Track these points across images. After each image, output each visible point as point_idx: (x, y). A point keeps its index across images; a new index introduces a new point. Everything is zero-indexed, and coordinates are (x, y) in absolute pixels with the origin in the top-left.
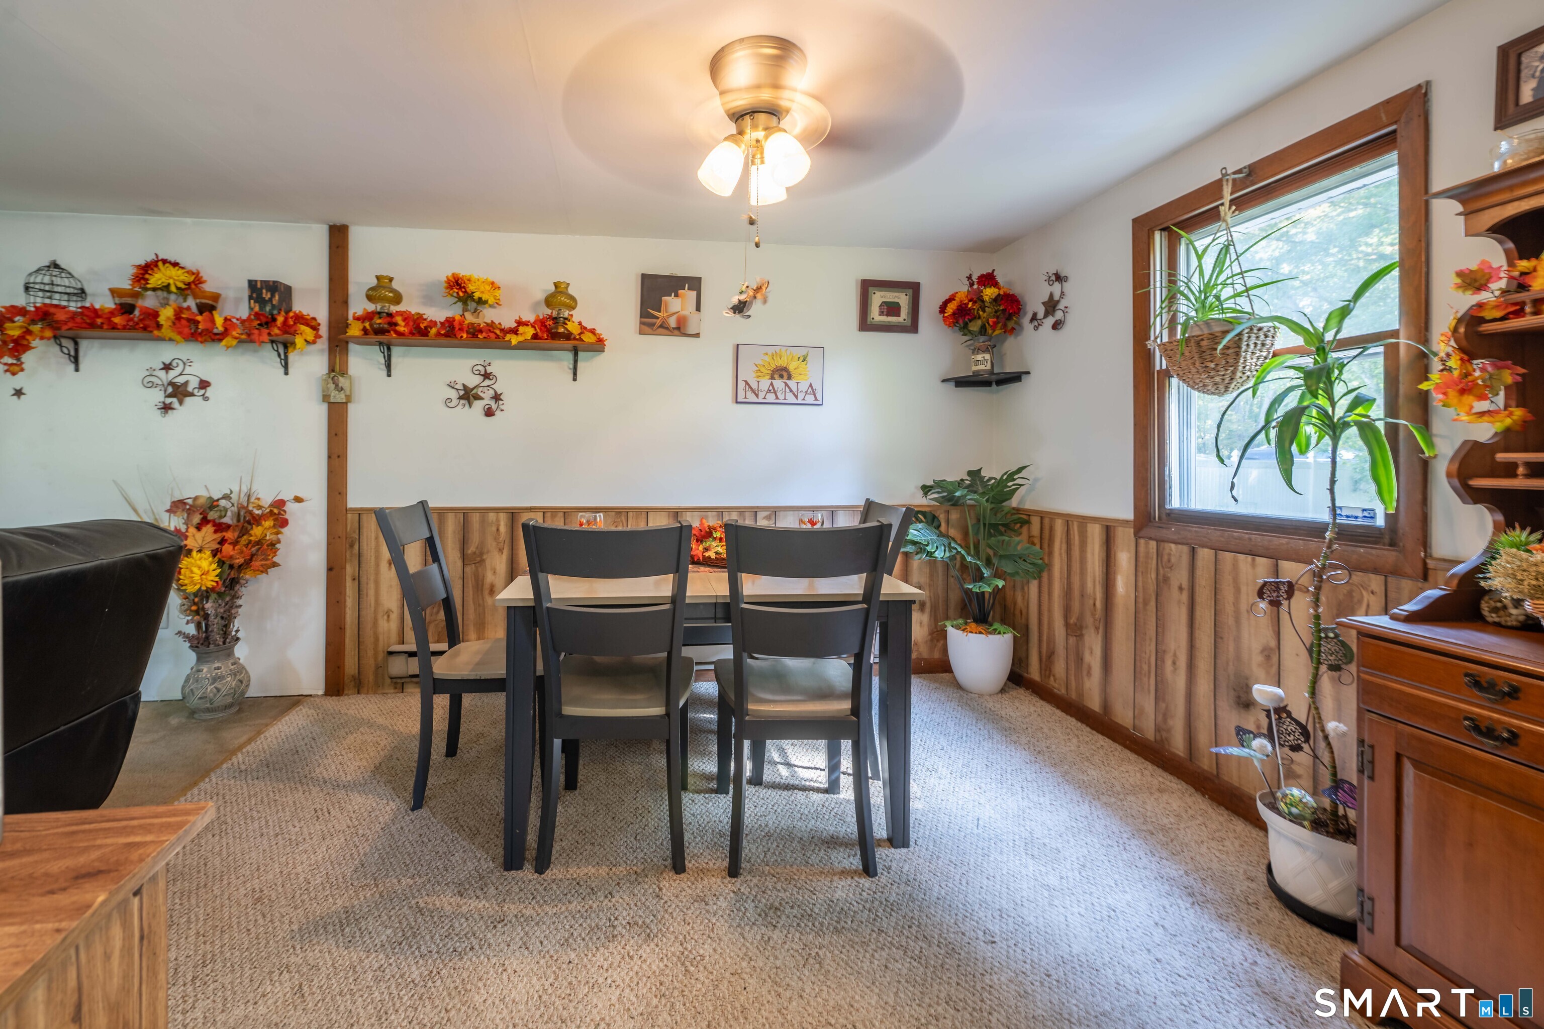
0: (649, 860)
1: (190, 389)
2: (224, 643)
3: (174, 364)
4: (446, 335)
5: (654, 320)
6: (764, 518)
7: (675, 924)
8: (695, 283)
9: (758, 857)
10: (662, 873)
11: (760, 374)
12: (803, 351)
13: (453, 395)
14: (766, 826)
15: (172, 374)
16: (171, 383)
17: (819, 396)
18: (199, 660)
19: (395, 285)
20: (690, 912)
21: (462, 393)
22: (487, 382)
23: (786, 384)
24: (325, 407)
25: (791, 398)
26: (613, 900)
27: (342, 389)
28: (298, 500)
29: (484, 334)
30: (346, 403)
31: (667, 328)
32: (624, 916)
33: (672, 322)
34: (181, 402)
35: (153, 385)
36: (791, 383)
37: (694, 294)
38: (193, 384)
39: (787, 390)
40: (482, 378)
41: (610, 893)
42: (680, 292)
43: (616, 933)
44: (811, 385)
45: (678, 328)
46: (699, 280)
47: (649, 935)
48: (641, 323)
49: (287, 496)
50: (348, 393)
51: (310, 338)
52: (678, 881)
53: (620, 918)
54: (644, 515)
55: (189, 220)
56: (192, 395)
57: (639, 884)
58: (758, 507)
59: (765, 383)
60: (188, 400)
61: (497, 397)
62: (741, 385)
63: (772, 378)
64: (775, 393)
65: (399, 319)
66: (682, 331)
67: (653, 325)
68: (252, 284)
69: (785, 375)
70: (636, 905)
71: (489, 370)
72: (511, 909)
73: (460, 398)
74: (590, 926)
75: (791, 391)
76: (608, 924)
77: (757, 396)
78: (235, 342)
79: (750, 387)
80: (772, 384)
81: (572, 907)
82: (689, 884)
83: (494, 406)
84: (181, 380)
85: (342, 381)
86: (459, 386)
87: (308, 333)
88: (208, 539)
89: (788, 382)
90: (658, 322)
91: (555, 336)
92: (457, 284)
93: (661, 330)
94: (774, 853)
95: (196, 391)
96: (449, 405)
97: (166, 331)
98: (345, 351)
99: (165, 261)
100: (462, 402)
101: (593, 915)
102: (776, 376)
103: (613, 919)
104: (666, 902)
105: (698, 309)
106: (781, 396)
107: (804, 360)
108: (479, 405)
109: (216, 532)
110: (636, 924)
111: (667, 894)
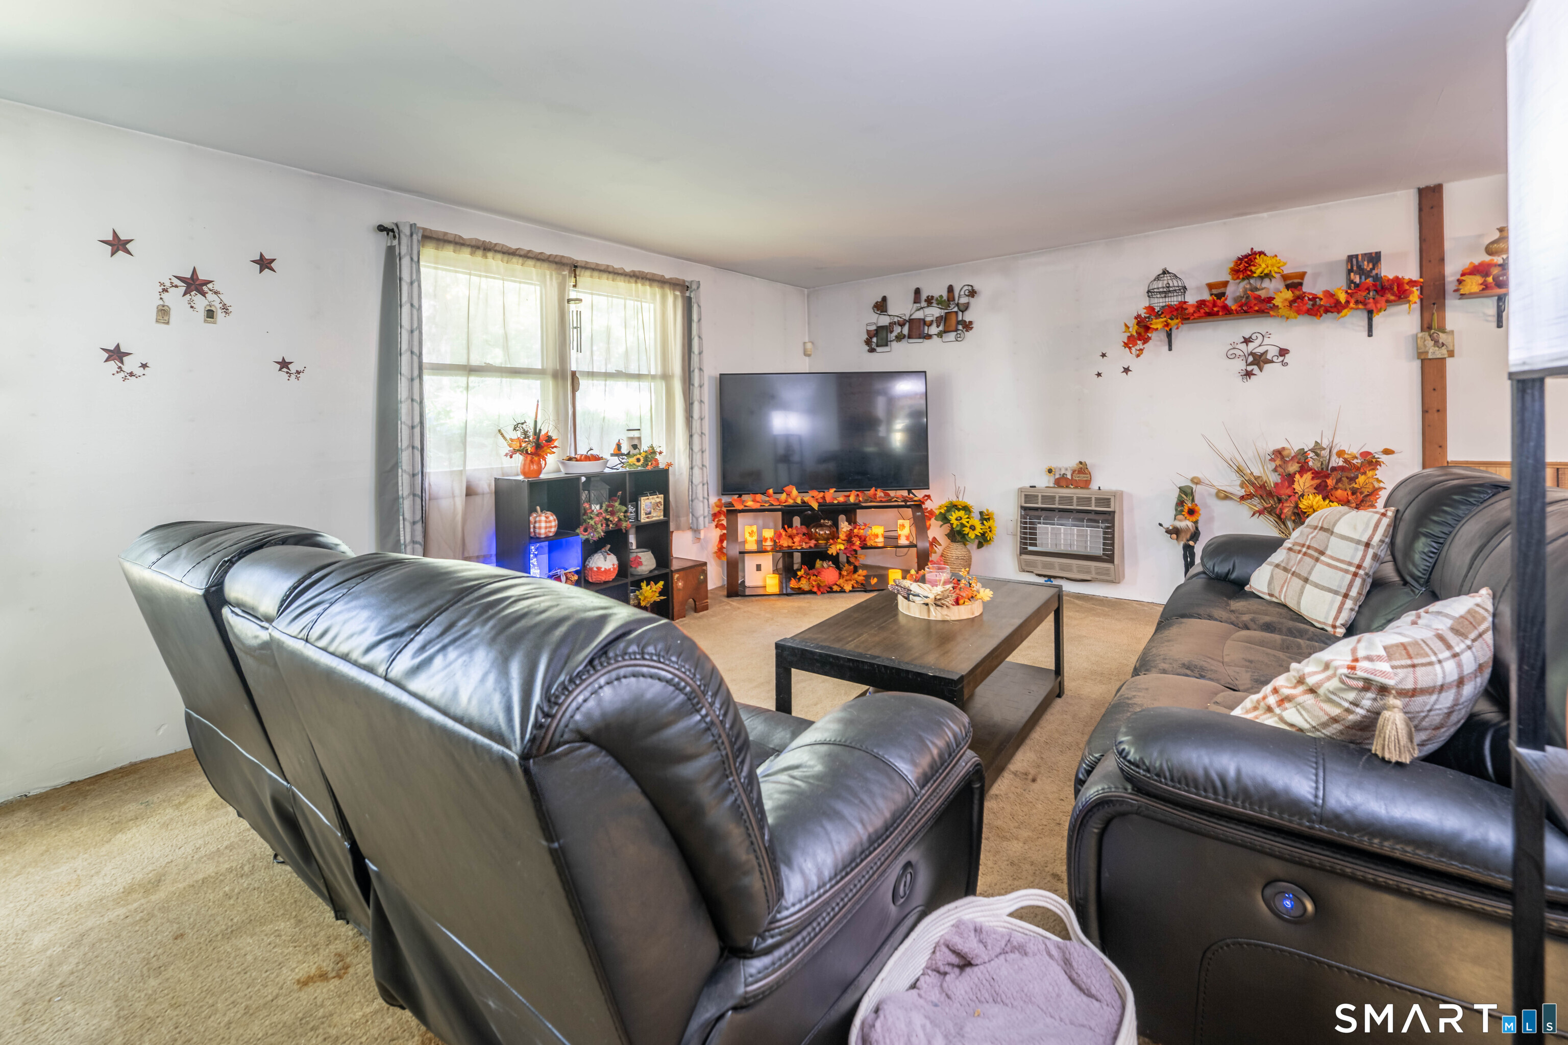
1: (1269, 357)
3: (1254, 337)
15: (1251, 346)
16: (1251, 354)
24: (1417, 364)
27: (1443, 345)
28: (1387, 452)
30: (1445, 358)
34: (1261, 369)
35: (1235, 356)
38: (1272, 353)
49: (1379, 447)
50: (1451, 348)
55: (1265, 215)
56: (1272, 362)
60: (1267, 367)
68: (1351, 258)
84: (1260, 350)
85: (1442, 337)
88: (1307, 485)
95: (1275, 359)
98: (1442, 307)
109: (1313, 479)
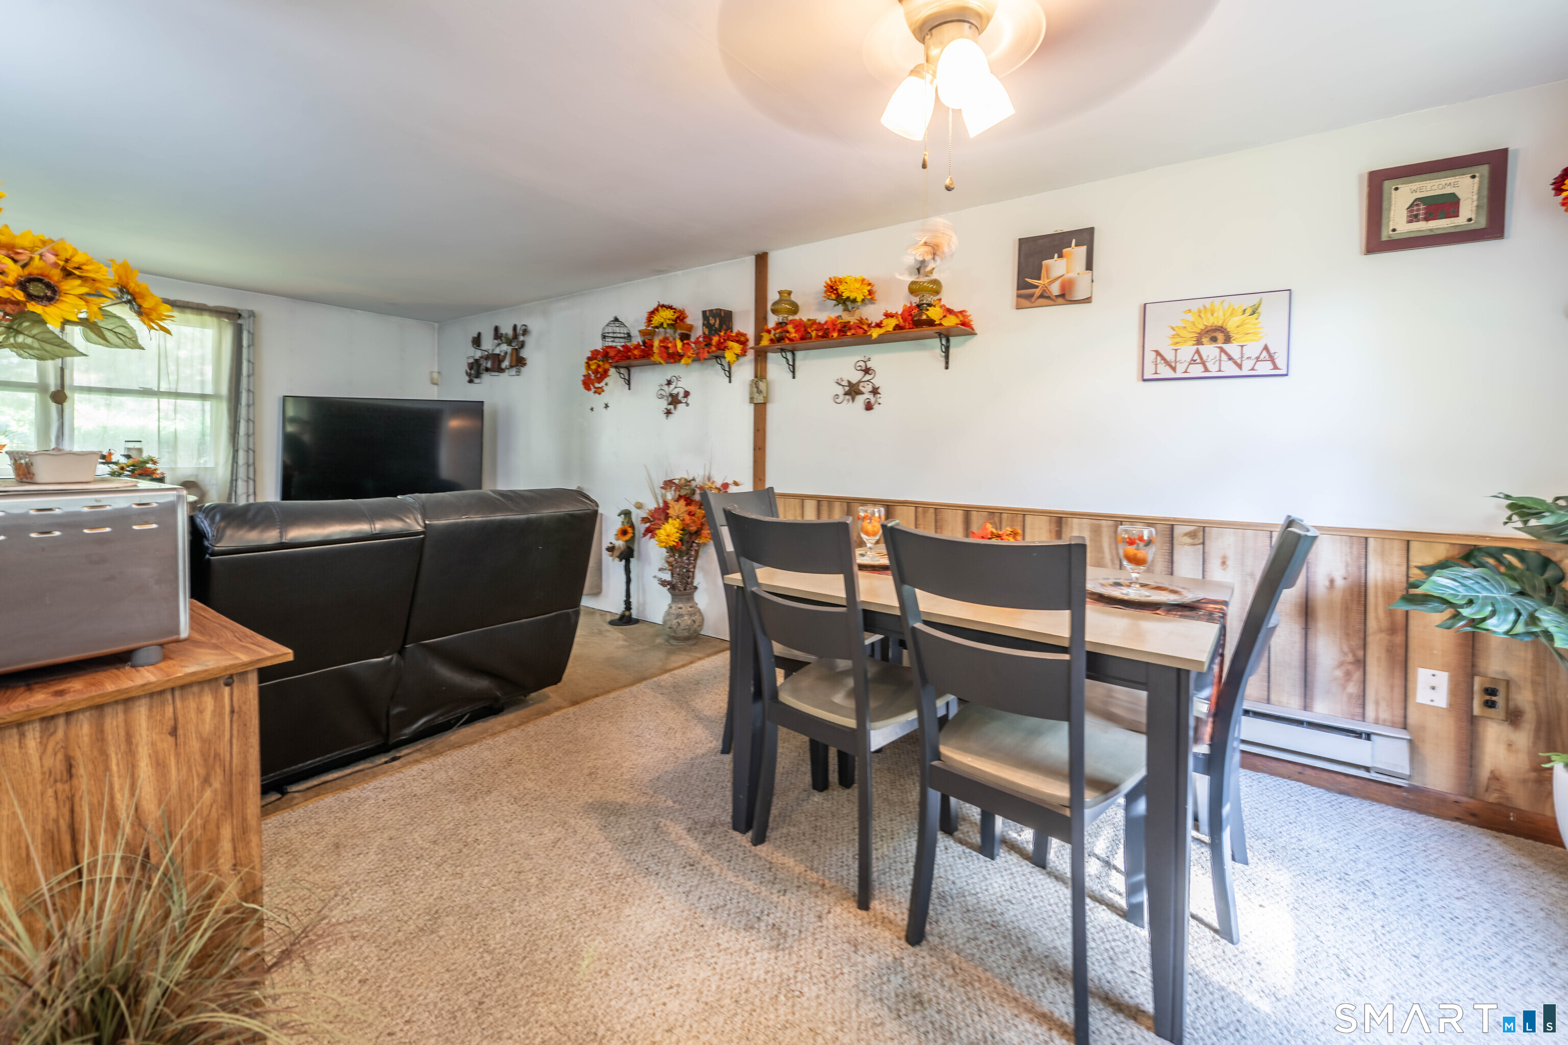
0: (845, 881)
1: (680, 398)
2: (685, 589)
3: (673, 380)
4: (823, 337)
5: (1032, 291)
6: (1186, 534)
7: (810, 951)
8: (1086, 237)
9: (956, 939)
10: (845, 899)
11: (1178, 340)
12: (1254, 300)
13: (840, 391)
14: (1002, 914)
15: (671, 387)
16: (671, 395)
17: (1281, 361)
18: (674, 601)
19: (793, 298)
20: (833, 948)
21: (847, 389)
22: (868, 377)
23: (1222, 350)
24: (752, 406)
25: (1229, 368)
26: (782, 898)
27: (763, 392)
28: (736, 484)
29: (853, 331)
30: (765, 404)
31: (1048, 298)
32: (776, 916)
33: (1055, 289)
34: (675, 408)
35: (662, 397)
36: (1230, 348)
37: (1083, 249)
38: (682, 394)
39: (1224, 357)
40: (863, 373)
41: (785, 891)
42: (1065, 250)
43: (756, 926)
44: (1266, 348)
45: (1062, 296)
46: (1091, 231)
47: (778, 945)
48: (1019, 296)
49: (730, 481)
50: (767, 395)
51: (738, 351)
52: (851, 915)
53: (772, 916)
54: (1020, 518)
55: (679, 273)
56: (681, 402)
57: (817, 897)
58: (1175, 520)
59: (1187, 351)
60: (679, 406)
61: (875, 391)
62: (1150, 356)
63: (1199, 342)
64: (1203, 363)
65: (790, 328)
66: (1068, 297)
67: (1031, 296)
68: (704, 313)
69: (1220, 336)
70: (795, 913)
71: (869, 365)
72: (708, 860)
73: (846, 394)
74: (744, 907)
75: (1230, 358)
76: (758, 915)
77: (1174, 369)
78: (690, 361)
79: (1163, 358)
80: (1198, 352)
81: (747, 883)
82: (859, 923)
83: (873, 400)
84: (675, 392)
85: (762, 385)
86: (845, 383)
87: (737, 348)
88: (681, 510)
89: (1225, 346)
90: (1038, 292)
91: (918, 324)
92: (833, 290)
93: (1041, 301)
94: (980, 946)
95: (683, 399)
96: (838, 401)
97: (656, 358)
98: (765, 359)
99: (663, 306)
100: (847, 397)
101: (755, 901)
102: (1204, 340)
103: (766, 912)
104: (822, 927)
105: (1089, 266)
106: (1213, 368)
107: (1254, 313)
108: (861, 400)
109: (687, 505)
110: (779, 929)
111: (830, 921)
